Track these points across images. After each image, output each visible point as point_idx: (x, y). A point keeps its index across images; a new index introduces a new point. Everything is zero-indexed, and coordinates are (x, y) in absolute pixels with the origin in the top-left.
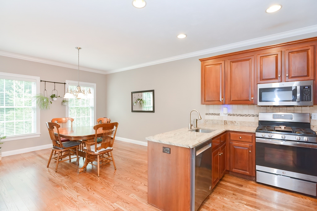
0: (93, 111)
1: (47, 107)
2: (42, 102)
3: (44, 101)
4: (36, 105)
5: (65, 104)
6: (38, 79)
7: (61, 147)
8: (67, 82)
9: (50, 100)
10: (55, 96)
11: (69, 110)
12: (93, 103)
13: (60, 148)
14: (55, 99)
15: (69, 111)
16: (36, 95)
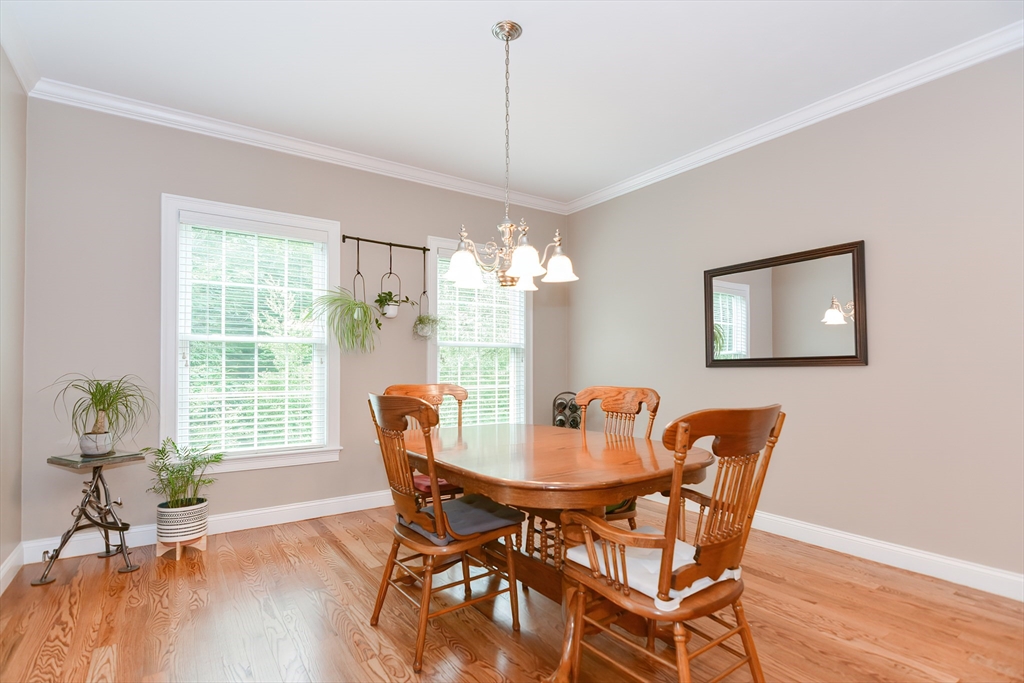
0: (523, 364)
1: (366, 343)
2: (348, 322)
3: (355, 316)
4: (326, 336)
5: (427, 330)
6: (335, 229)
7: (440, 531)
8: (432, 243)
9: (375, 313)
10: (391, 299)
11: (439, 358)
12: (523, 332)
13: (433, 539)
14: (391, 310)
15: (439, 360)
16: (326, 293)
